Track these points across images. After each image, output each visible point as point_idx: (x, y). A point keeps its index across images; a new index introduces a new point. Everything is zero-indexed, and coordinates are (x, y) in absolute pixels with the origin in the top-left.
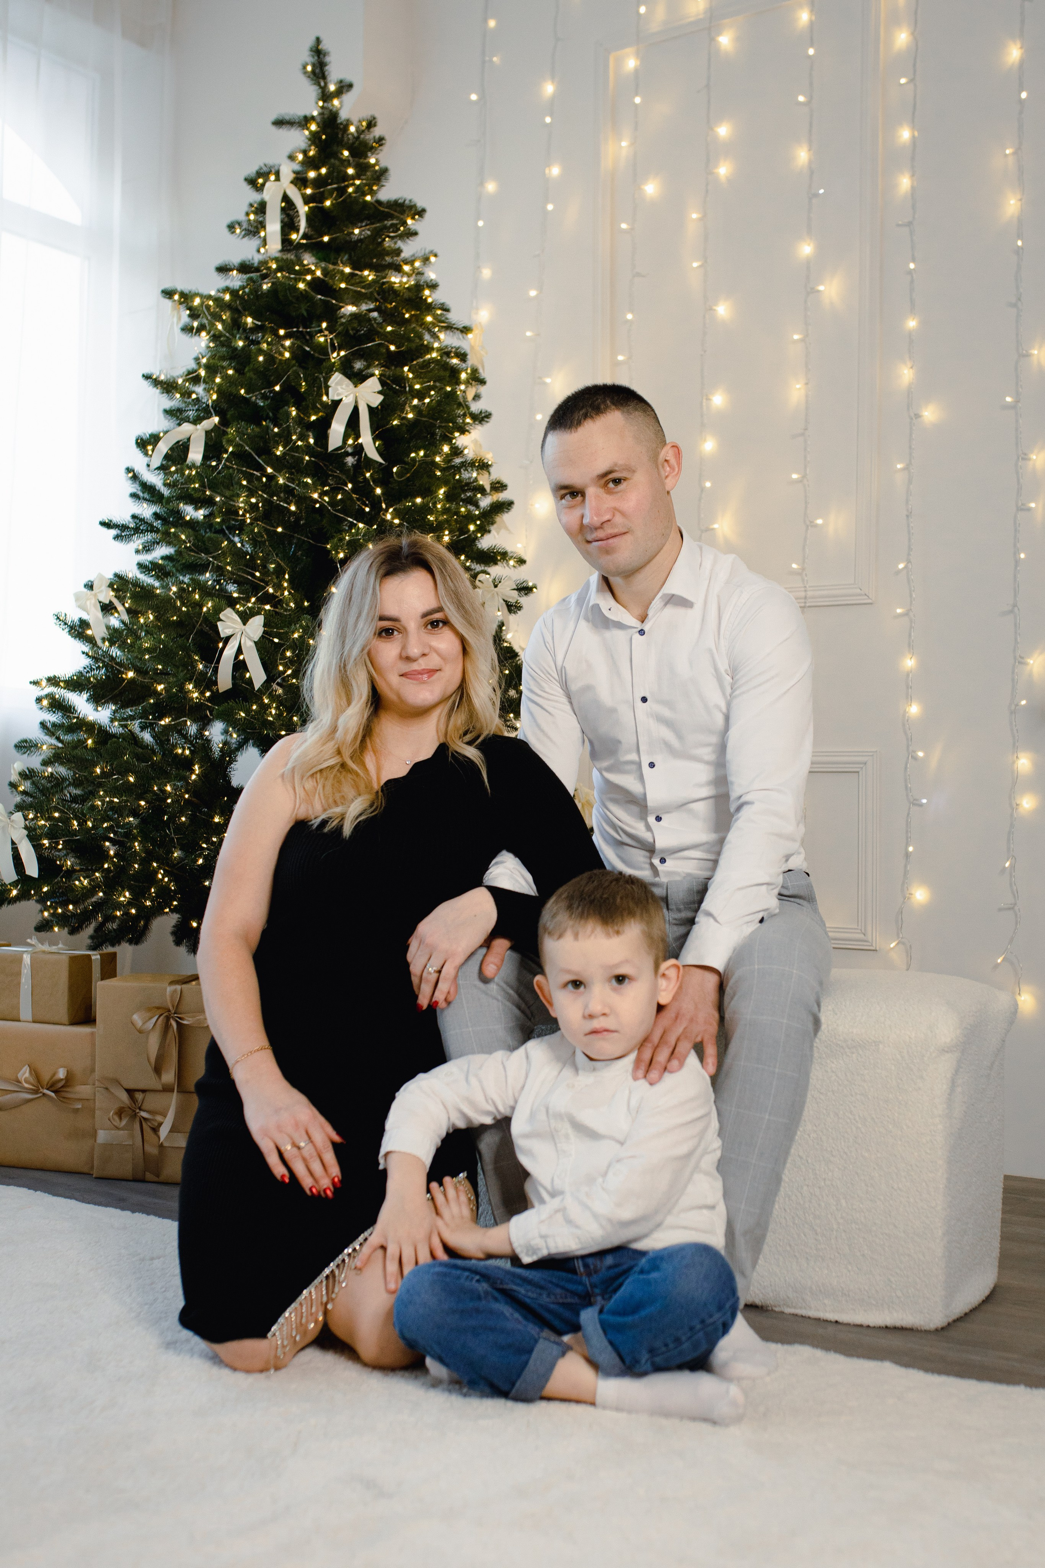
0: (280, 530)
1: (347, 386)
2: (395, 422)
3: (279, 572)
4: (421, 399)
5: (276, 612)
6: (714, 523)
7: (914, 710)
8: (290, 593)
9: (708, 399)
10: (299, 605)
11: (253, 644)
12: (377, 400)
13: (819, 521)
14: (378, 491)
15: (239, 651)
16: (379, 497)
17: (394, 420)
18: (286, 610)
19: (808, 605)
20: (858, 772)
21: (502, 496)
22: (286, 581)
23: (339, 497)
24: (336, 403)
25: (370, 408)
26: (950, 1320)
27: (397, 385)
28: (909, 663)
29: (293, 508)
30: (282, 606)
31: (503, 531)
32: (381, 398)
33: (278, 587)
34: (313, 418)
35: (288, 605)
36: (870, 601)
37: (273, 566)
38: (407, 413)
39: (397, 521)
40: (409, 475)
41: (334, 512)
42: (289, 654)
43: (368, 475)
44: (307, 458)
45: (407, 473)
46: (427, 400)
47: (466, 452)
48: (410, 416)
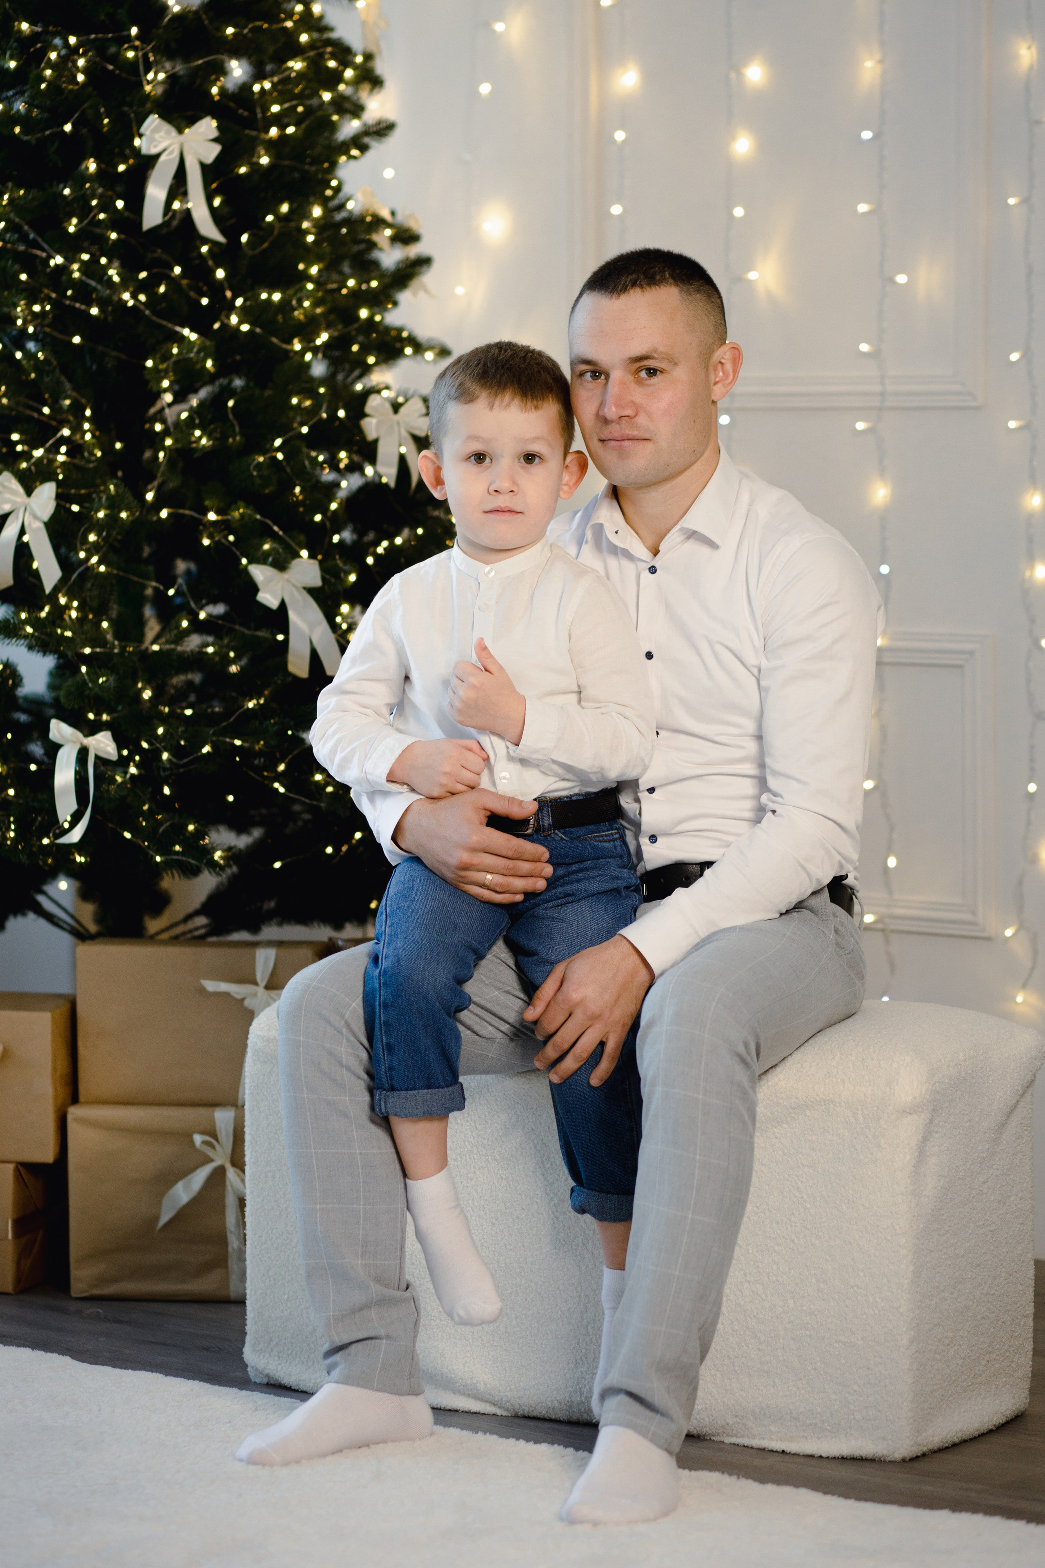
0: (77, 340)
1: (168, 133)
2: (243, 170)
3: (77, 409)
4: (282, 127)
5: (75, 465)
6: (751, 269)
7: (1039, 573)
8: (94, 436)
9: (739, 73)
10: (108, 450)
11: (42, 526)
12: (212, 152)
13: (902, 278)
14: (220, 274)
15: (22, 532)
16: (220, 282)
17: (240, 166)
18: (89, 461)
19: (886, 406)
20: (960, 667)
21: (413, 251)
22: (88, 420)
23: (162, 289)
24: (153, 160)
25: (204, 167)
27: (245, 110)
28: (1032, 501)
29: (94, 311)
30: (83, 457)
32: (216, 149)
33: (77, 429)
34: (122, 168)
35: (92, 454)
37: (67, 402)
38: (259, 157)
39: (245, 328)
40: (266, 245)
41: (154, 318)
42: (92, 538)
43: (204, 249)
44: (114, 236)
45: (262, 243)
46: (290, 130)
47: (350, 205)
48: (265, 160)
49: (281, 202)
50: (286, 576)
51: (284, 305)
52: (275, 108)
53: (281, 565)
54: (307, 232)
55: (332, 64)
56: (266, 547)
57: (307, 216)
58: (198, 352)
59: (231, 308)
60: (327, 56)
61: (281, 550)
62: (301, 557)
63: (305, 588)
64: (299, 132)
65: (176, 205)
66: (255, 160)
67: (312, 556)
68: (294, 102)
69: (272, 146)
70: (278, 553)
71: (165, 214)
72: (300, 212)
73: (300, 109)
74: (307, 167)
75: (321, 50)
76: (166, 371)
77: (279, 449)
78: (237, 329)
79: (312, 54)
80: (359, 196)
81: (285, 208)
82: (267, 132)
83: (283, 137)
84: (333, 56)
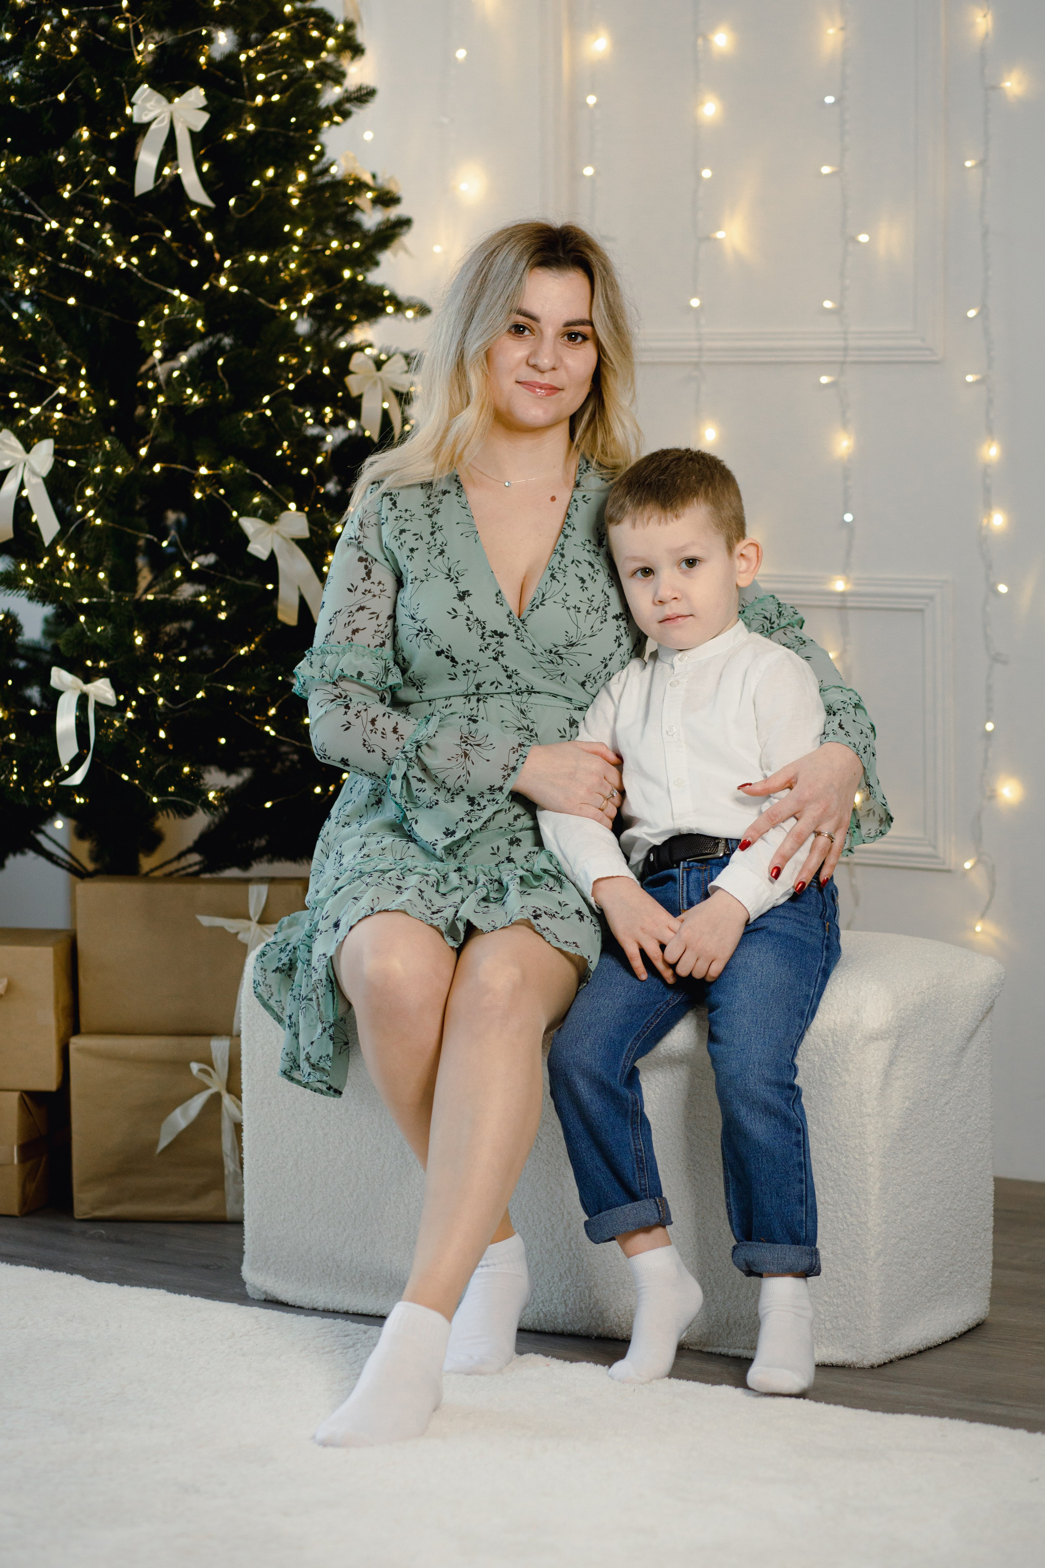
0: (72, 301)
1: (158, 102)
2: (230, 137)
3: (73, 369)
4: (268, 95)
5: (71, 422)
6: (719, 228)
7: (998, 520)
8: (89, 394)
9: (706, 39)
10: (103, 408)
11: (40, 481)
12: (200, 121)
13: (864, 238)
14: (209, 237)
15: (22, 487)
16: (209, 244)
17: (228, 133)
18: (85, 418)
19: (849, 359)
20: (921, 611)
21: (394, 213)
22: (83, 378)
23: (153, 252)
24: (144, 128)
25: (192, 134)
26: (892, 1356)
27: (232, 79)
28: (992, 452)
29: (89, 274)
30: (79, 414)
31: (401, 254)
32: (205, 117)
33: (73, 387)
34: (113, 135)
35: (87, 411)
36: (935, 358)
37: (64, 362)
38: (246, 124)
39: (234, 289)
40: (253, 209)
41: (146, 280)
42: (89, 492)
43: (194, 213)
44: (107, 201)
45: (249, 207)
46: (276, 98)
47: (333, 170)
48: (251, 127)
49: (267, 167)
50: (275, 527)
51: (272, 268)
52: (261, 77)
53: (270, 518)
54: (292, 196)
55: (315, 34)
56: (256, 500)
57: (293, 180)
58: (189, 312)
59: (220, 270)
60: (310, 26)
61: (270, 503)
62: (289, 509)
63: (293, 540)
64: (284, 100)
65: (166, 171)
66: (242, 127)
67: (300, 509)
68: (280, 71)
69: (259, 114)
70: (268, 506)
71: (156, 180)
72: (285, 177)
73: (285, 77)
74: (291, 134)
75: (305, 20)
76: (158, 331)
77: (267, 406)
78: (226, 290)
79: (295, 24)
80: (342, 161)
81: (270, 173)
82: (254, 99)
83: (268, 105)
84: (316, 26)
